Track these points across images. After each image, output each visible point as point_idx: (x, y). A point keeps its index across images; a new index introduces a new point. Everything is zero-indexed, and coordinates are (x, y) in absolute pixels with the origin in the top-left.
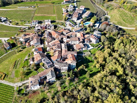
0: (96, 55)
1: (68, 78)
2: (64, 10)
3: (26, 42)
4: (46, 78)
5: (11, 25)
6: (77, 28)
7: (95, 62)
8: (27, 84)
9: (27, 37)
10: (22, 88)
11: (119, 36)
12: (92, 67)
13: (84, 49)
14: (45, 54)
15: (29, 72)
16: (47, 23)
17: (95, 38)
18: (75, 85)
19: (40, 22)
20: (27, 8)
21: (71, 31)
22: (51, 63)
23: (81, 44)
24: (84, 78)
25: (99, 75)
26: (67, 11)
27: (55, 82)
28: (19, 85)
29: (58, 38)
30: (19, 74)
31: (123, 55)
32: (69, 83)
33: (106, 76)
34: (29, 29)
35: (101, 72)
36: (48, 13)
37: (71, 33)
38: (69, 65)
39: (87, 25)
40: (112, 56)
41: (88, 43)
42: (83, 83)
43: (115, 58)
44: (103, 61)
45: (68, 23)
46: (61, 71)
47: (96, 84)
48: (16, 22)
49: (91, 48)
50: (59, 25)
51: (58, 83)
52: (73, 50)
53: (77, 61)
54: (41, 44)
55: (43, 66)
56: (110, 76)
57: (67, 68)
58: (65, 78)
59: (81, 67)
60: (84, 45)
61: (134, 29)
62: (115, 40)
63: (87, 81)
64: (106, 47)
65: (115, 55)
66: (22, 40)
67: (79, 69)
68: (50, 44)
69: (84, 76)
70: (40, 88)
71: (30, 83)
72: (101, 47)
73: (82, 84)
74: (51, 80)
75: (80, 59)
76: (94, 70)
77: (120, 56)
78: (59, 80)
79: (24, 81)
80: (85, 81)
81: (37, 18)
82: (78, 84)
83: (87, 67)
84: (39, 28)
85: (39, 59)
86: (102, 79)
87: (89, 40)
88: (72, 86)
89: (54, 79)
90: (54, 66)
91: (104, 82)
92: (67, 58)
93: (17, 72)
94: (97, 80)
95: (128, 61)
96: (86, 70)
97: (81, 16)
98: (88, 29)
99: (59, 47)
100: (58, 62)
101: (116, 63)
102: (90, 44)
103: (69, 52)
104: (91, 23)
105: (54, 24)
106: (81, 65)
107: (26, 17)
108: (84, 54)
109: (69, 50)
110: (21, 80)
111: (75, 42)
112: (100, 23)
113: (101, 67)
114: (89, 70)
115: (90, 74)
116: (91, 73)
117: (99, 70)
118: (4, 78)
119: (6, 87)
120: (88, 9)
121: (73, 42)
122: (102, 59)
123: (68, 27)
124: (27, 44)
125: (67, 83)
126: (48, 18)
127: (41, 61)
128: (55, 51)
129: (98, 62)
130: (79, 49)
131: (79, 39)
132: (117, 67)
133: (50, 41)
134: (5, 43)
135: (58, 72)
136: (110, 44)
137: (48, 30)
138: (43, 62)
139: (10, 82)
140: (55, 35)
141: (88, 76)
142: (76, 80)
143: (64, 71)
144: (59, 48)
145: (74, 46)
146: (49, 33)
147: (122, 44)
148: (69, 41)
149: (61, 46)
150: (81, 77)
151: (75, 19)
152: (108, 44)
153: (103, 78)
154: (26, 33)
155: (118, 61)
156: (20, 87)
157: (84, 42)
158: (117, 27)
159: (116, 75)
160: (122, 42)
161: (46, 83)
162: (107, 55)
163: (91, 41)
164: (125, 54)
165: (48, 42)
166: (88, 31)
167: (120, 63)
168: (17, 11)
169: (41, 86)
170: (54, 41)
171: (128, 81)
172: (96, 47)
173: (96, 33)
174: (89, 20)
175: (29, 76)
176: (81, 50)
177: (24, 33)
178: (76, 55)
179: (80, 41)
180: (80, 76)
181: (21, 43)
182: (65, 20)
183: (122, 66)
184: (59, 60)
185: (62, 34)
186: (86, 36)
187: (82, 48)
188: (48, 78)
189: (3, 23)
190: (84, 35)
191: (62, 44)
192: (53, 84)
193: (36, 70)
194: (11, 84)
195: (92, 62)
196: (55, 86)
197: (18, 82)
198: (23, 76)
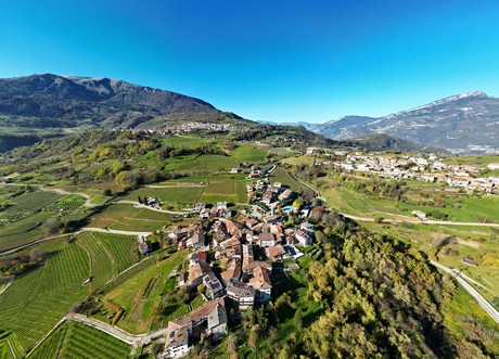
0: (312, 272)
1: (254, 328)
2: (248, 187)
3: (179, 240)
4: (205, 324)
5: (161, 210)
6: (270, 216)
7: (311, 288)
8: (162, 340)
9: (184, 230)
10: (149, 350)
11: (348, 233)
12: (306, 298)
13: (284, 257)
14: (211, 265)
15: (172, 307)
16: (221, 206)
17: (305, 234)
18: (271, 348)
19: (209, 206)
20: (193, 185)
21: (260, 222)
22: (221, 287)
23: (279, 246)
24: (291, 328)
25: (322, 321)
26: (254, 189)
27: (224, 336)
28: (143, 343)
29: (237, 233)
30: (152, 310)
31: (365, 273)
32: (257, 342)
33: (340, 325)
34: (189, 216)
35: (327, 313)
36: (224, 193)
37: (260, 224)
38: (258, 292)
39: (287, 212)
40: (344, 274)
41: (292, 246)
42: (289, 342)
43: (350, 279)
44: (326, 286)
45: (255, 207)
46: (241, 307)
47: (320, 348)
48: (171, 205)
49: (299, 254)
50: (239, 211)
51: (231, 339)
52: (265, 258)
53: (273, 283)
54: (206, 245)
55: (204, 293)
56: (347, 325)
57: (252, 299)
58: (247, 327)
59: (281, 299)
60: (285, 248)
61: (373, 220)
62: (342, 241)
63: (297, 337)
64: (328, 254)
65: (350, 271)
66: (172, 236)
67: (277, 304)
68: (221, 244)
69: (290, 322)
70: (190, 353)
71: (168, 336)
72: (318, 253)
73: (286, 346)
74: (215, 330)
75: (280, 279)
76: (312, 308)
77: (360, 275)
78: (234, 331)
79: (157, 330)
80: (293, 336)
81: (205, 198)
82: (276, 344)
83: (295, 298)
84: (207, 215)
85: (197, 276)
86: (332, 333)
87: (294, 238)
88: (264, 352)
89: (222, 328)
90: (225, 292)
91: (337, 342)
92: (252, 276)
93: (147, 305)
94: (321, 336)
95: (378, 286)
96: (293, 305)
97: (276, 197)
98: (290, 218)
99: (238, 252)
100: (235, 284)
101: (355, 293)
102: (296, 247)
103: (257, 263)
104: (294, 207)
105: (233, 208)
106: (281, 294)
107: (189, 198)
108: (287, 267)
109: (256, 259)
110: (152, 328)
111: (268, 243)
112: (310, 209)
113: (325, 300)
114: (299, 305)
115: (303, 319)
116: (305, 314)
117: (322, 306)
118: (118, 320)
119: (113, 347)
120: (287, 187)
122: (325, 280)
123: (256, 214)
124: (180, 244)
125: (251, 343)
126: (222, 200)
127: (200, 280)
128: (230, 260)
129: (316, 288)
130: (276, 257)
131: (275, 235)
132: (359, 301)
133: (221, 240)
134: (141, 242)
135: (232, 310)
136: (335, 248)
137: (221, 219)
138: (204, 282)
139: (127, 330)
140: (231, 228)
141: (300, 324)
142: (273, 334)
143: (245, 307)
144: (239, 254)
145: (267, 250)
146: (222, 223)
147: (357, 250)
148: (257, 240)
149: (242, 250)
150: (283, 326)
151: (266, 201)
152: (331, 249)
153: (333, 329)
154: (183, 224)
155: (359, 286)
156: (145, 346)
157: (283, 242)
158: (341, 216)
159: (360, 322)
160: (357, 245)
161: (205, 339)
162: (333, 273)
163: (298, 242)
164: (368, 270)
165: (219, 242)
166: (290, 221)
167: (363, 293)
168: (176, 189)
169: (193, 347)
170: (229, 240)
171: (392, 340)
172: (308, 252)
173: (304, 226)
174: (290, 203)
175: (170, 317)
176: (280, 258)
177: (179, 224)
178: (270, 269)
179: (277, 241)
180: (282, 322)
181: (171, 242)
182: (251, 203)
183: (370, 300)
184: (236, 279)
185: (245, 226)
186: (288, 231)
187: (282, 256)
188: (210, 326)
189: (149, 207)
190: (283, 229)
191: (243, 245)
192: (219, 342)
193: (188, 302)
194: (127, 339)
195: (304, 286)
196: (223, 350)
197: (143, 333)
198: (158, 317)
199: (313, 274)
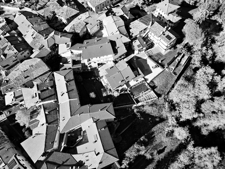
7: (172, 121)
12: (163, 136)
17: (167, 33)
29: (39, 45)
41: (144, 55)
49: (156, 71)
72: (183, 62)
83: (149, 141)
99: (46, 94)
102: (150, 57)
108: (138, 102)
111: (102, 59)
114: (155, 148)
116: (161, 156)
121: (94, 59)
128: (34, 113)
131: (113, 44)
133: (11, 63)
144: (49, 98)
148: (80, 55)
149: (54, 86)
152: (202, 47)
162: (205, 93)
163: (152, 45)
172: (169, 64)
173: (161, 8)
176: (125, 86)
179: (119, 54)
185: (55, 24)
190: (127, 24)
191: (55, 73)
195: (162, 120)
199: (175, 100)
